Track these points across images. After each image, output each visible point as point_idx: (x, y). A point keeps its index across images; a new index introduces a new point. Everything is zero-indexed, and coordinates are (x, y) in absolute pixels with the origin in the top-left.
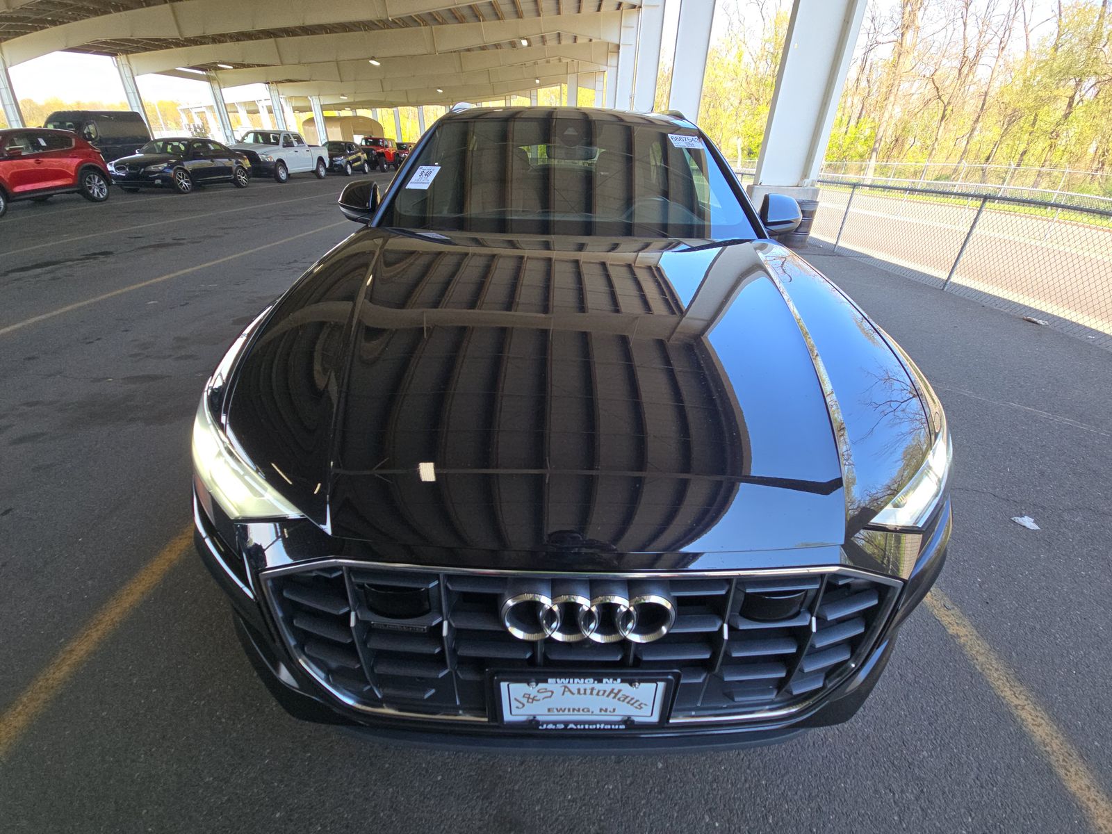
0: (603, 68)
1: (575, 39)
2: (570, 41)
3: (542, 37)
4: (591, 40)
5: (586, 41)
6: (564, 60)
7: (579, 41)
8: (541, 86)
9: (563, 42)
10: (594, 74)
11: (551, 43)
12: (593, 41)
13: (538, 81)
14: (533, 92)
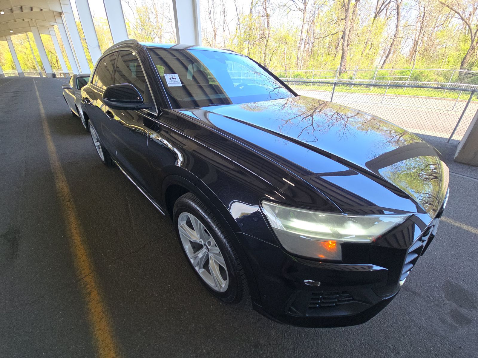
0: (52, 24)
1: (32, 9)
2: (19, 12)
3: (11, 9)
4: (41, 10)
5: (39, 10)
6: (26, 20)
7: (34, 10)
8: (13, 34)
9: (24, 11)
10: (47, 27)
11: (17, 11)
12: (44, 10)
13: (11, 31)
14: (8, 38)
